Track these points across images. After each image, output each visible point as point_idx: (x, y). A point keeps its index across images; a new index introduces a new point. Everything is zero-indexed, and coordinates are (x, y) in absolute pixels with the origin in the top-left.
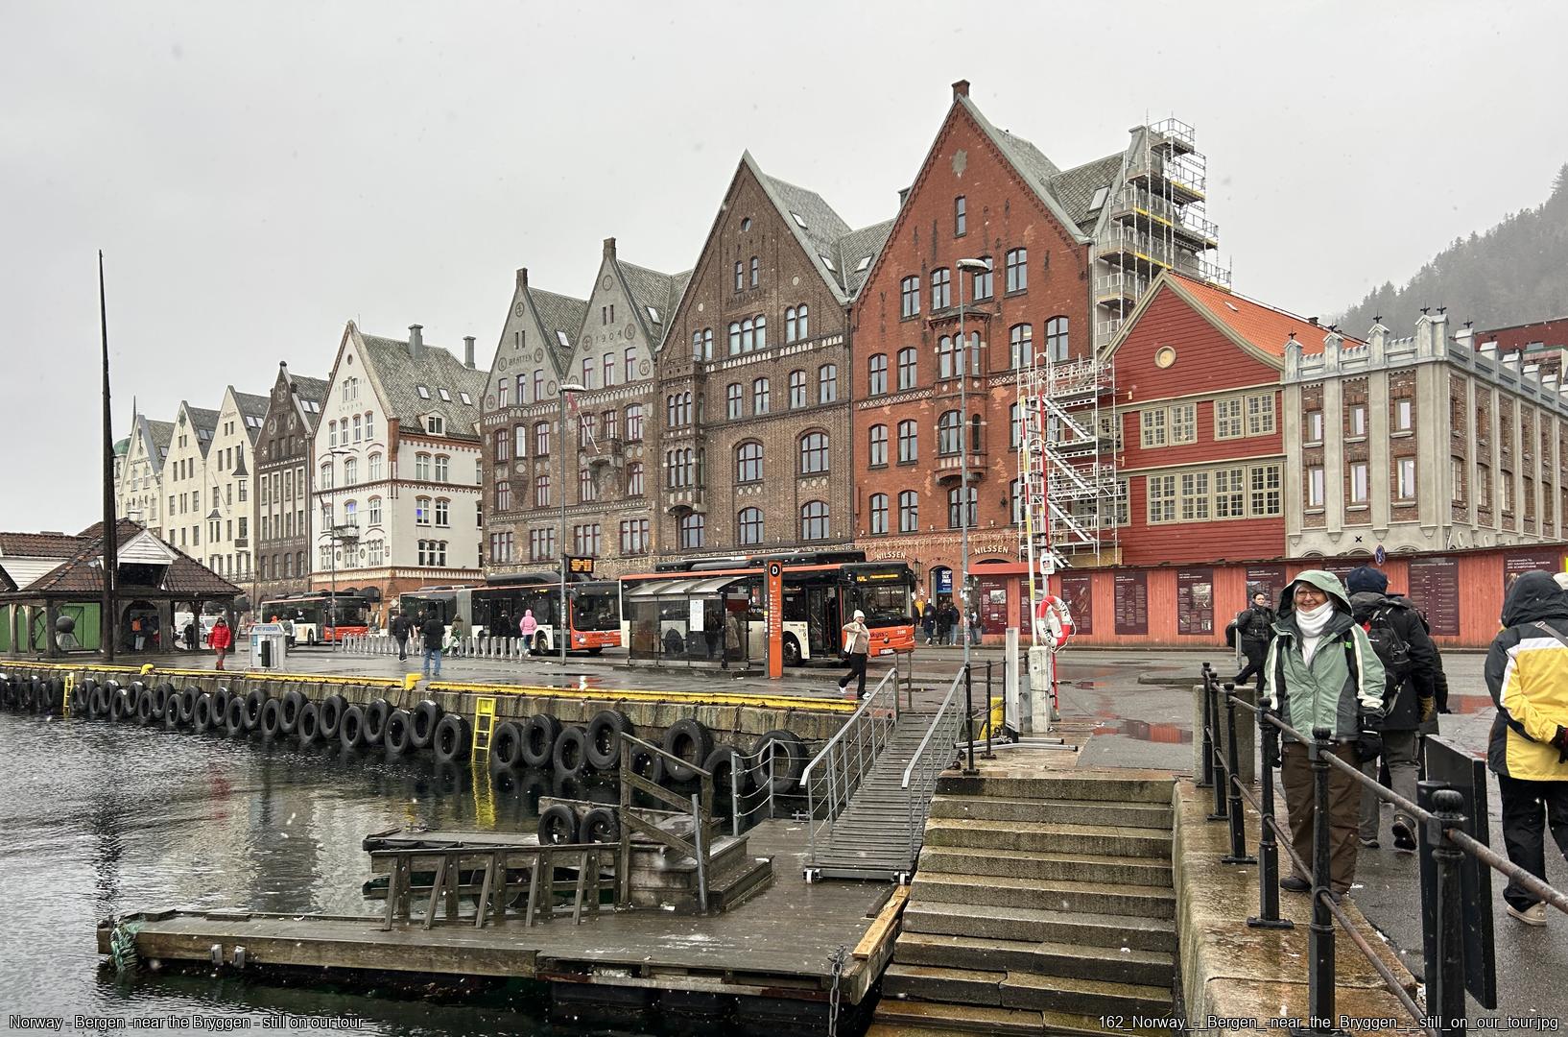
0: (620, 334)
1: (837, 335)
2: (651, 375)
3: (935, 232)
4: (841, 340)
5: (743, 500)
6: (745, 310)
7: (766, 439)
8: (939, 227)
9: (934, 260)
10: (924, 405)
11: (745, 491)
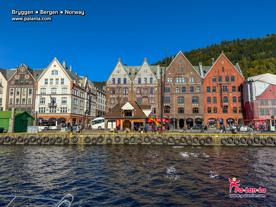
0: (148, 75)
1: (200, 82)
2: (157, 83)
3: (219, 71)
4: (201, 83)
5: (179, 106)
6: (180, 76)
7: (185, 97)
8: (219, 70)
9: (219, 75)
10: (218, 95)
11: (180, 105)
